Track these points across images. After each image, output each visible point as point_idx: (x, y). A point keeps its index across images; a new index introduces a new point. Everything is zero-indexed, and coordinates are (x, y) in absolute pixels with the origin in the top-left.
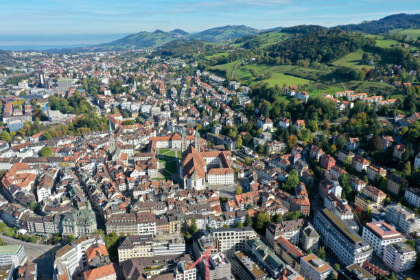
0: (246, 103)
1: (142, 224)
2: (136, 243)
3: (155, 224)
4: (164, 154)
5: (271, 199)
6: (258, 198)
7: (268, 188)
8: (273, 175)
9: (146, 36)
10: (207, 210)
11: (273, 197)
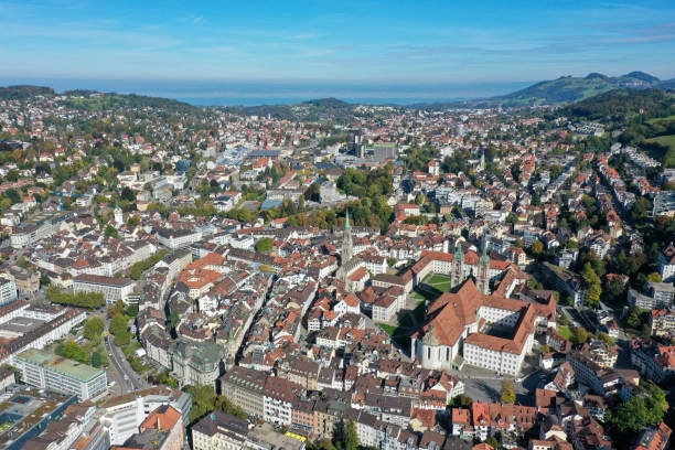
0: (663, 214)
1: (270, 399)
2: (222, 429)
3: (289, 405)
4: (433, 285)
5: (553, 438)
6: (530, 424)
7: (568, 409)
8: (610, 384)
9: (570, 83)
10: (402, 414)
11: (562, 436)
